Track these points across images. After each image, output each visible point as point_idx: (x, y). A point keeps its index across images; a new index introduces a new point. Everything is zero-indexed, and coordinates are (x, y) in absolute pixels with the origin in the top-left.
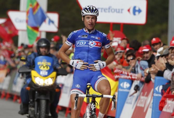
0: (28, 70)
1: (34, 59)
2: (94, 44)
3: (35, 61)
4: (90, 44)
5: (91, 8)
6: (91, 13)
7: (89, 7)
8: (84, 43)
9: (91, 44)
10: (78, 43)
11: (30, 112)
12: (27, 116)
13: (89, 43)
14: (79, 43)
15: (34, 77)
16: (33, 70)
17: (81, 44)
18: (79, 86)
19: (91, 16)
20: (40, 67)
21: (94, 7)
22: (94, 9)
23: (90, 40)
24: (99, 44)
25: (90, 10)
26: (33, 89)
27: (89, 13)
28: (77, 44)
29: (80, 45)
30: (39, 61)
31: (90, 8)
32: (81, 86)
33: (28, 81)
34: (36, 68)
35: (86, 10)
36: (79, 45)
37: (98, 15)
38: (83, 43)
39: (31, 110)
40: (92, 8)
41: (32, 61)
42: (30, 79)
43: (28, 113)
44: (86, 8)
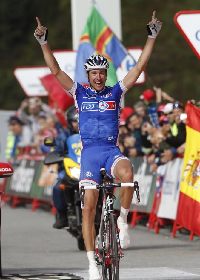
0: (60, 159)
1: (66, 140)
2: (105, 106)
3: (68, 143)
4: (100, 107)
5: (97, 59)
6: (98, 66)
7: (93, 58)
8: (92, 107)
9: (102, 106)
10: (84, 107)
11: (70, 223)
12: (68, 230)
13: (99, 105)
14: (86, 106)
15: (69, 168)
16: (66, 157)
17: (88, 107)
18: (90, 174)
19: (98, 71)
20: (76, 151)
21: (101, 56)
22: (102, 59)
23: (100, 101)
24: (112, 105)
25: (95, 62)
26: (70, 187)
27: (95, 66)
28: (83, 109)
29: (87, 110)
30: (74, 143)
31: (95, 58)
32: (93, 173)
33: (62, 175)
34: (70, 154)
35: (90, 62)
36: (85, 109)
37: (108, 67)
38: (90, 106)
39: (71, 219)
40: (99, 58)
41: (62, 144)
42: (63, 171)
43: (67, 226)
44: (90, 60)
